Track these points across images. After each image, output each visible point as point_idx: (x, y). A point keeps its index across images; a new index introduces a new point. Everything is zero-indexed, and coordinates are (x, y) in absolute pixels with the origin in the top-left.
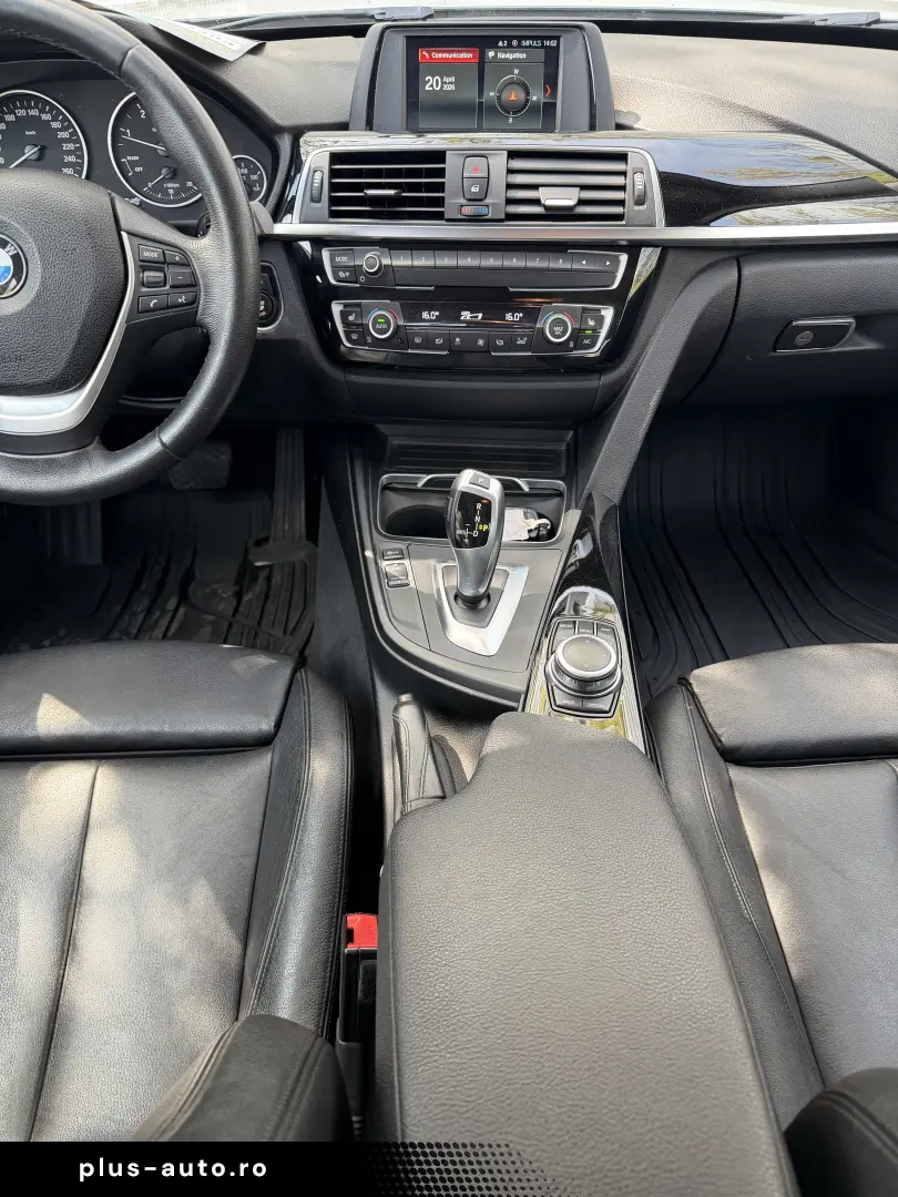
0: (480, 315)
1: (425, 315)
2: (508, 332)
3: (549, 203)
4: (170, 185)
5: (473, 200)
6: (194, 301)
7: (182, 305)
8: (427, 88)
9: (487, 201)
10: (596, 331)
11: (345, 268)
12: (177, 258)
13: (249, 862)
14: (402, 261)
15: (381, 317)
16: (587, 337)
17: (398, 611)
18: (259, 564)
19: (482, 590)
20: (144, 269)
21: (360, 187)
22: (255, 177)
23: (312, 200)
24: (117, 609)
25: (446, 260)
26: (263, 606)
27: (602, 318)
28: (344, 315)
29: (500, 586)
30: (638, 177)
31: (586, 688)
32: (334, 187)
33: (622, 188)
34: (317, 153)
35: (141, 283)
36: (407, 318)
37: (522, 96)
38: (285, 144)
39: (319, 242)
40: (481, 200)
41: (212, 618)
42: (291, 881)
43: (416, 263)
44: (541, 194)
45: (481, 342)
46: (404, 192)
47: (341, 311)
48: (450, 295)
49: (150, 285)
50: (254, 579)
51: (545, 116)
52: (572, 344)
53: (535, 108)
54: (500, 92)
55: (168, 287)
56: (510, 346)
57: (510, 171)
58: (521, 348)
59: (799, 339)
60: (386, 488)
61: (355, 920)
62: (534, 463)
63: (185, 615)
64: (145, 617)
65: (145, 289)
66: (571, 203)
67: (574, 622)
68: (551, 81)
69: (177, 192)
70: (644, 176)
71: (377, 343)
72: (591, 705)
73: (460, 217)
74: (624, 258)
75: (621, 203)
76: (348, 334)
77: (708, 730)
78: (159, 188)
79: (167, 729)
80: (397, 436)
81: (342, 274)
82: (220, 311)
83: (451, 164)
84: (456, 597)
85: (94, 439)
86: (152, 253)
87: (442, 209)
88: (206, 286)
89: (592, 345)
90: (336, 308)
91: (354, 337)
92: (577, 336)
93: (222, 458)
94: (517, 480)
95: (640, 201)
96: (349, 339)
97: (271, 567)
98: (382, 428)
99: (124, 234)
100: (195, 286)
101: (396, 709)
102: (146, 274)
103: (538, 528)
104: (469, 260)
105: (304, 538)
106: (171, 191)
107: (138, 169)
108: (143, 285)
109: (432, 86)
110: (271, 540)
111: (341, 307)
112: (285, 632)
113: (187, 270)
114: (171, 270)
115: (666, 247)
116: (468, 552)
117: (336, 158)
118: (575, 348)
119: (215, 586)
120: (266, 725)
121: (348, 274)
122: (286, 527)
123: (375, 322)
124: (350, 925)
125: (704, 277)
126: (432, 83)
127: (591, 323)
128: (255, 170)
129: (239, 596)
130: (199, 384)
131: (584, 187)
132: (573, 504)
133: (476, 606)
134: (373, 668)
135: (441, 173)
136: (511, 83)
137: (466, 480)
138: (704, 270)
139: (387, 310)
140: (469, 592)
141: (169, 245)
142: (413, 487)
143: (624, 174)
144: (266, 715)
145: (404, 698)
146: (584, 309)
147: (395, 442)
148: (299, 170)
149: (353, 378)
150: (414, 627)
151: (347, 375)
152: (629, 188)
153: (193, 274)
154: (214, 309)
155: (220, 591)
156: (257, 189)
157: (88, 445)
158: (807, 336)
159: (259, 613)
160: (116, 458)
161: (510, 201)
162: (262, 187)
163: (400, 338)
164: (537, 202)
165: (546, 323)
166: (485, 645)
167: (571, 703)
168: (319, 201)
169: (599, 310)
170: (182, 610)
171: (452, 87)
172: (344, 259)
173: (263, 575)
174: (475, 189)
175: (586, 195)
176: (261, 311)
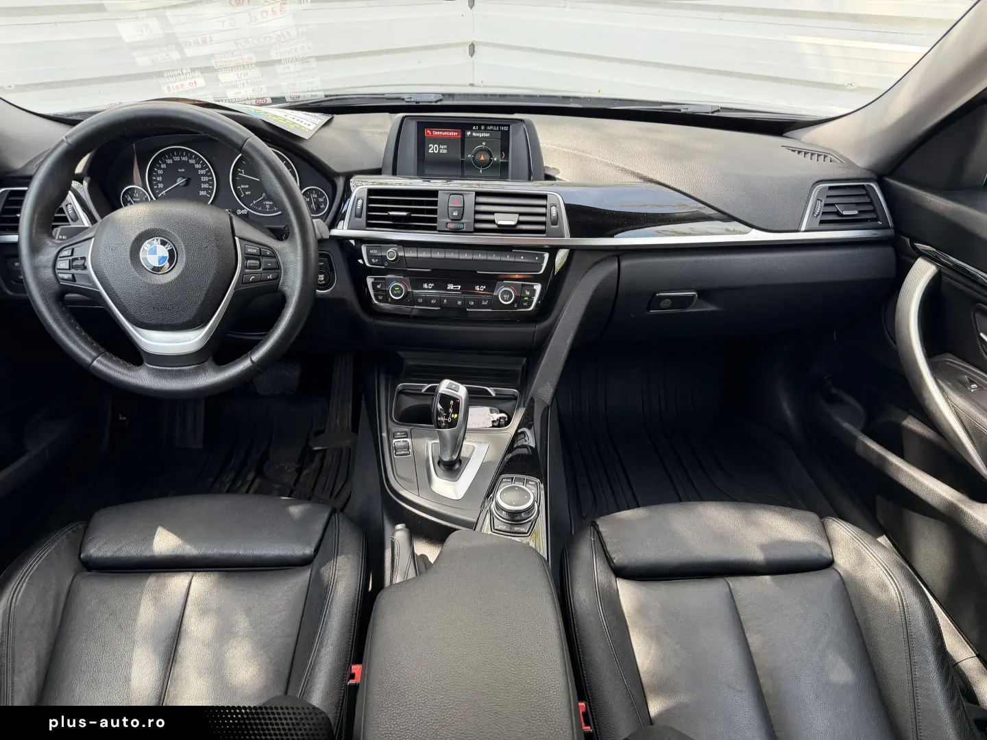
0: (459, 287)
1: (425, 286)
2: (477, 297)
3: (500, 223)
4: (267, 203)
5: (454, 220)
6: (277, 278)
7: (270, 280)
8: (430, 151)
9: (462, 221)
10: (531, 297)
11: (375, 257)
12: (268, 253)
13: (292, 641)
14: (411, 254)
15: (397, 286)
16: (526, 301)
17: (400, 471)
18: (316, 448)
19: (455, 457)
20: (247, 259)
21: (386, 210)
22: (321, 200)
23: (356, 216)
24: (211, 480)
25: (438, 254)
26: (317, 479)
27: (535, 290)
28: (374, 284)
29: (468, 456)
30: (554, 209)
31: (515, 518)
32: (369, 209)
33: (544, 215)
34: (360, 187)
35: (245, 267)
36: (413, 288)
37: (488, 157)
38: (340, 183)
39: (360, 241)
40: (459, 220)
41: (279, 486)
42: (318, 650)
43: (420, 255)
44: (496, 217)
45: (459, 303)
46: (414, 213)
47: (373, 282)
48: (441, 275)
49: (250, 268)
50: (312, 460)
51: (502, 171)
52: (516, 306)
53: (496, 165)
54: (475, 155)
55: (261, 269)
56: (478, 305)
57: (477, 203)
58: (485, 307)
59: (663, 304)
60: (401, 392)
61: (356, 669)
62: (500, 378)
63: (260, 484)
64: (231, 485)
65: (247, 271)
66: (513, 223)
67: (513, 478)
68: (505, 149)
69: (271, 207)
70: (557, 208)
71: (394, 302)
72: (516, 529)
73: (446, 229)
74: (547, 255)
75: (544, 223)
76: (376, 296)
77: (606, 556)
78: (260, 204)
79: (241, 552)
80: (410, 359)
81: (373, 260)
82: (293, 284)
83: (441, 198)
84: (439, 463)
85: (209, 357)
86: (253, 250)
87: (435, 225)
88: (285, 271)
89: (529, 306)
90: (370, 280)
91: (381, 298)
92: (519, 301)
93: (293, 373)
94: (488, 389)
95: (555, 223)
96: (377, 299)
97: (325, 451)
98: (401, 354)
99: (236, 238)
100: (278, 269)
101: (393, 534)
102: (249, 261)
103: (499, 420)
104: (452, 255)
105: (350, 429)
106: (267, 207)
107: (247, 193)
108: (246, 268)
109: (433, 150)
110: (326, 431)
111: (373, 280)
112: (330, 498)
113: (274, 260)
114: (264, 260)
115: (573, 250)
116: (447, 431)
117: (371, 192)
118: (518, 308)
119: (282, 465)
120: (309, 551)
121: (377, 260)
122: (338, 422)
123: (393, 289)
124: (353, 671)
125: (596, 267)
126: (433, 149)
127: (528, 293)
128: (321, 195)
129: (299, 471)
130: (277, 327)
131: (521, 214)
132: (522, 404)
133: (452, 468)
134: (384, 511)
135: (435, 203)
136: (481, 150)
137: (445, 386)
138: (597, 263)
139: (401, 282)
140: (446, 458)
141: (265, 246)
142: (420, 392)
143: (545, 206)
144: (309, 544)
145: (399, 526)
146: (522, 284)
147: (410, 363)
148: (349, 196)
149: (380, 322)
150: (410, 481)
151: (376, 320)
152: (548, 215)
153: (278, 263)
154: (290, 283)
155: (286, 467)
156: (322, 206)
157: (206, 361)
158: (668, 302)
159: (313, 482)
160: (223, 370)
161: (476, 221)
162: (326, 206)
163: (409, 299)
164: (493, 222)
165: (499, 292)
166: (456, 493)
167: (504, 527)
168: (360, 217)
169: (533, 286)
170: (257, 481)
171: (445, 151)
172: (376, 251)
173: (318, 457)
174: (455, 214)
175: (523, 218)
176: (321, 281)
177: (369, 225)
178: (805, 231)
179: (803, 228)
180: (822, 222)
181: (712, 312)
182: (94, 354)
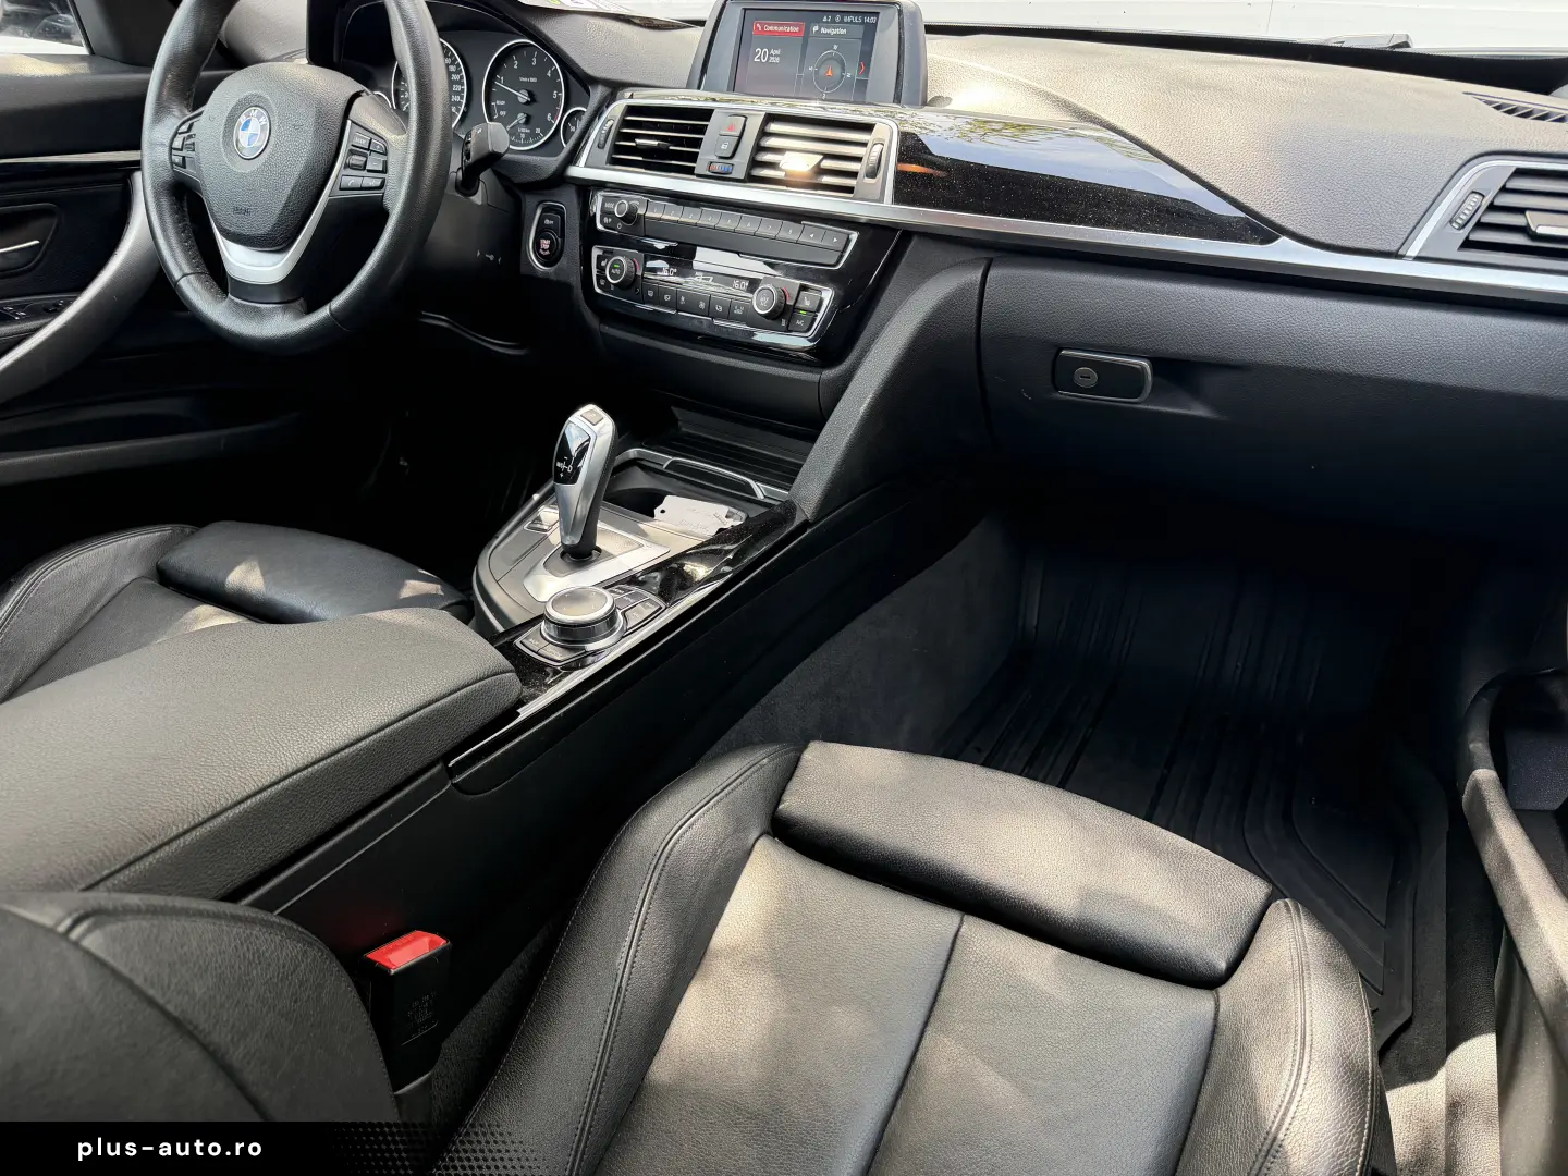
2: (728, 298)
4: (523, 130)
5: (722, 158)
6: (382, 187)
7: (372, 188)
8: (755, 60)
9: (732, 161)
11: (608, 213)
12: (379, 147)
14: (655, 212)
15: (617, 262)
16: (802, 318)
19: (575, 539)
23: (600, 145)
25: (691, 217)
28: (599, 260)
29: (616, 552)
30: (877, 149)
32: (620, 136)
33: (858, 159)
34: (614, 105)
35: (346, 164)
37: (837, 72)
38: (596, 95)
40: (729, 159)
43: (667, 216)
44: (784, 158)
45: (702, 305)
47: (598, 256)
49: (353, 167)
52: (785, 323)
53: (848, 86)
54: (818, 67)
55: (365, 171)
56: (729, 314)
57: (766, 134)
58: (738, 319)
59: (1079, 378)
66: (809, 170)
68: (866, 58)
69: (528, 136)
70: (883, 147)
73: (708, 173)
74: (853, 237)
75: (854, 175)
76: (598, 279)
78: (515, 130)
81: (605, 220)
83: (713, 123)
85: (298, 299)
86: (361, 140)
87: (693, 165)
90: (595, 253)
91: (602, 282)
92: (791, 315)
94: (753, 483)
95: (872, 174)
96: (599, 286)
99: (349, 121)
100: (385, 173)
102: (353, 157)
106: (523, 136)
107: (502, 113)
108: (347, 166)
109: (759, 58)
111: (599, 253)
113: (383, 159)
117: (629, 110)
118: (788, 328)
121: (608, 219)
123: (611, 266)
125: (944, 273)
126: (760, 55)
131: (825, 156)
135: (703, 130)
136: (830, 58)
138: (950, 266)
139: (629, 258)
142: (657, 467)
143: (866, 144)
146: (804, 287)
149: (606, 329)
150: (508, 560)
151: (602, 326)
152: (864, 160)
153: (386, 162)
157: (290, 302)
158: (1088, 374)
161: (753, 163)
163: (636, 290)
164: (778, 166)
168: (604, 148)
169: (820, 291)
171: (777, 60)
172: (611, 204)
174: (726, 147)
175: (828, 164)
176: (544, 250)
177: (614, 162)
178: (1418, 258)
179: (1413, 251)
180: (1468, 244)
181: (1200, 419)
182: (187, 271)
